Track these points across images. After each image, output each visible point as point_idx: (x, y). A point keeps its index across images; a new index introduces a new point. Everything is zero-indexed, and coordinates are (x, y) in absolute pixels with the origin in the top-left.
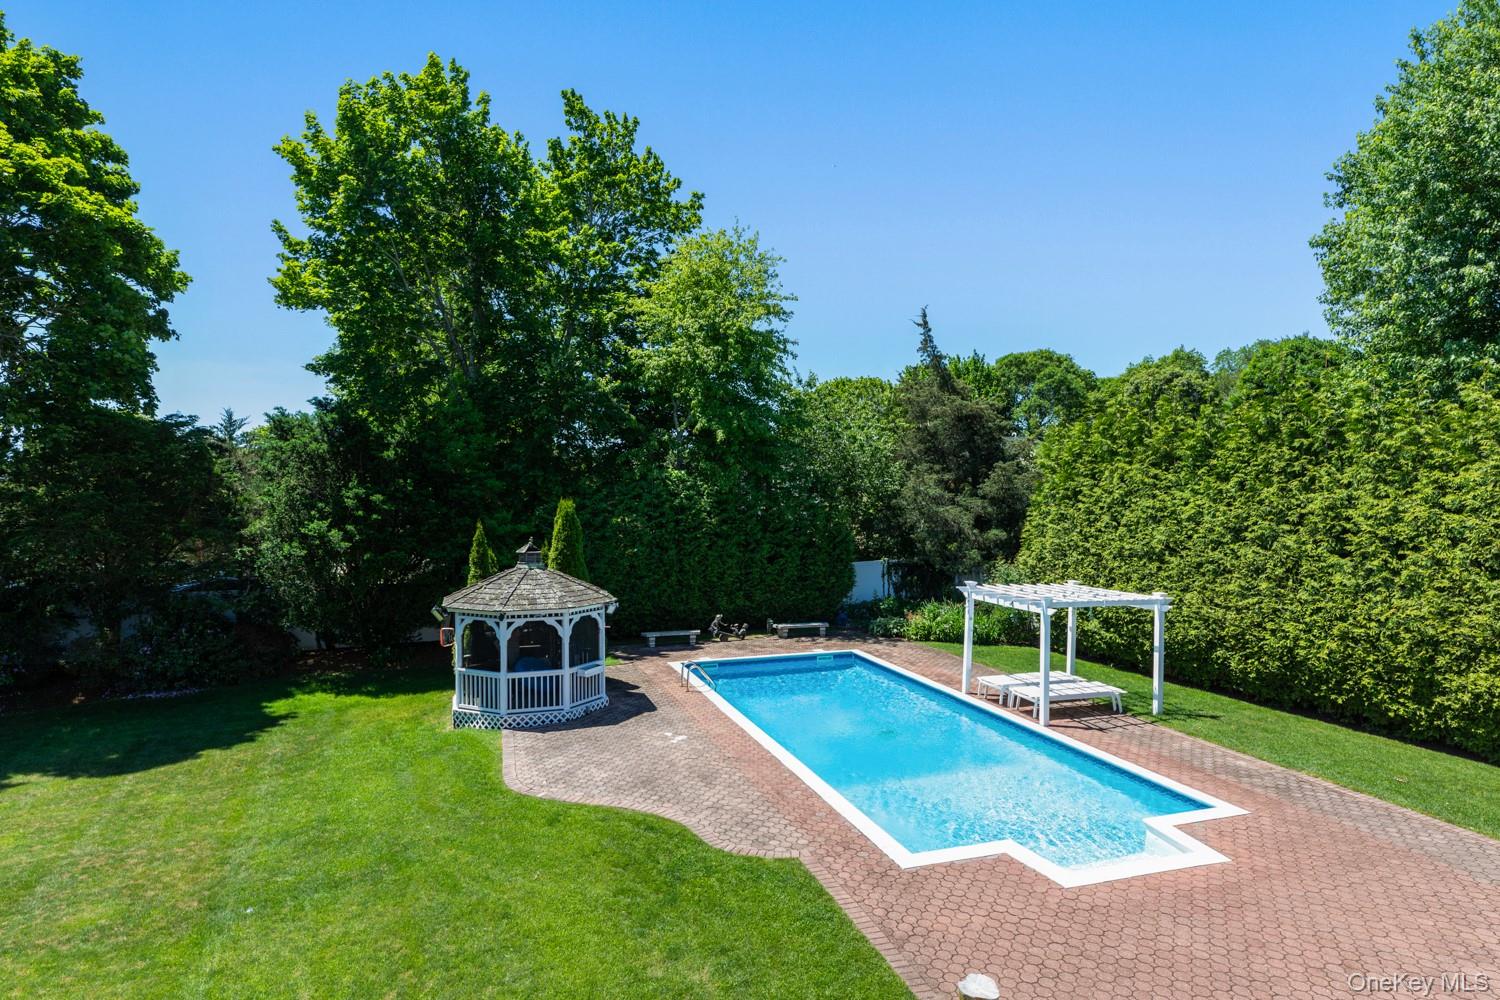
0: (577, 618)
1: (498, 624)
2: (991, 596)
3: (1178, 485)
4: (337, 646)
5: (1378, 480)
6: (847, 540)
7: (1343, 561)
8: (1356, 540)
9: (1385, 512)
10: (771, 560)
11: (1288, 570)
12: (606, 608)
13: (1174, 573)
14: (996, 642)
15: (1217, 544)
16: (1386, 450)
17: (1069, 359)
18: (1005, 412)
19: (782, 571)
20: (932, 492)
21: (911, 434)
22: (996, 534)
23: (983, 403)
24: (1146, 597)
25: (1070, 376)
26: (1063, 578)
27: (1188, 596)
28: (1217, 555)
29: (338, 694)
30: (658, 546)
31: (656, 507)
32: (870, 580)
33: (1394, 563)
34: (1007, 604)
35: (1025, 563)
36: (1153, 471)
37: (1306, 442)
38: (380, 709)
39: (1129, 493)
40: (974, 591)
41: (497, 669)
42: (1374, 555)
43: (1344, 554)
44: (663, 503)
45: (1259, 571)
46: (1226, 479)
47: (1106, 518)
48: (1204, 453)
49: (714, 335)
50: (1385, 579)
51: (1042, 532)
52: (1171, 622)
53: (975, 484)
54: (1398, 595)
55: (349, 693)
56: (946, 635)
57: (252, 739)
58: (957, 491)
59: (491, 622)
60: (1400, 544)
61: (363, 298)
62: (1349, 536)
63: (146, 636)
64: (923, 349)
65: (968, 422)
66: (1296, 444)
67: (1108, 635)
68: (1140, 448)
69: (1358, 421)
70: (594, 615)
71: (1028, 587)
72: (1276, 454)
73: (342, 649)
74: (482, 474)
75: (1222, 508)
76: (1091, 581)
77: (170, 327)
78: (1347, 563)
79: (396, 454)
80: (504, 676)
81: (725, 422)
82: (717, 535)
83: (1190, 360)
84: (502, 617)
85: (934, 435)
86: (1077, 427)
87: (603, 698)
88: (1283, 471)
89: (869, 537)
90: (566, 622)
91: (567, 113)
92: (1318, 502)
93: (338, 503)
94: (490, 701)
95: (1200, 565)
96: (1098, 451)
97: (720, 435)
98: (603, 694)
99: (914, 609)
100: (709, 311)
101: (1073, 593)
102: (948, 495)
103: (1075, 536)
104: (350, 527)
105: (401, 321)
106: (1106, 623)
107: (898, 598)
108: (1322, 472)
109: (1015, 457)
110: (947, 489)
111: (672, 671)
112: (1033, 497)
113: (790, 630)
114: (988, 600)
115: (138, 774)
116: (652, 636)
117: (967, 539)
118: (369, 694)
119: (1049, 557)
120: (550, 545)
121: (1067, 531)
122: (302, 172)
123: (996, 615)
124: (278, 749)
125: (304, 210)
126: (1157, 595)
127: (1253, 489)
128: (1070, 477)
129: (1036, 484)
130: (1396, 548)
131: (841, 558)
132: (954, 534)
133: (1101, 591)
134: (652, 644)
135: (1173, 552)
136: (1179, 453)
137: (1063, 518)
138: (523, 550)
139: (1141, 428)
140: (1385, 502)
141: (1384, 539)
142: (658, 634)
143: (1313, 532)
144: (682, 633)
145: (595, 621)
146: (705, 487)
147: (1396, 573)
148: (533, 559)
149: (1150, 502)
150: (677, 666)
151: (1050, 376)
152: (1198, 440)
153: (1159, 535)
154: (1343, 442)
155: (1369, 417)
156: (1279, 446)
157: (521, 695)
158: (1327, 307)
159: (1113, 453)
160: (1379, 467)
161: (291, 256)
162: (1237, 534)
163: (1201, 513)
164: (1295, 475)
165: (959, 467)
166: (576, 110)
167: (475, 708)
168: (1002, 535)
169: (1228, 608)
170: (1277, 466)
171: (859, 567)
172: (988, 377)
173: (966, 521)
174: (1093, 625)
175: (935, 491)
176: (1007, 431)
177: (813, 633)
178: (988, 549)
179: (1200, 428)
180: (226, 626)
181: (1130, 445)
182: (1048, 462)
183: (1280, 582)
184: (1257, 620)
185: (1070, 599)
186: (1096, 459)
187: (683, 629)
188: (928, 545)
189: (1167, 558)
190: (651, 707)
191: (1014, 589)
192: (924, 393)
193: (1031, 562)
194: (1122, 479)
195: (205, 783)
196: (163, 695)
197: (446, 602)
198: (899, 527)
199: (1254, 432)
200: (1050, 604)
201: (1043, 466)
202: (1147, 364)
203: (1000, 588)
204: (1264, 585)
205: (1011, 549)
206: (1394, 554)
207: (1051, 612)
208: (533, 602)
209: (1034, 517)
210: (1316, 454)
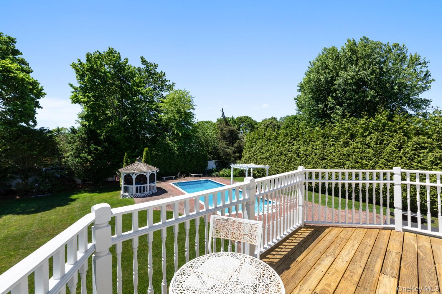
0: (150, 173)
1: (133, 175)
2: (237, 166)
3: (271, 145)
4: (87, 183)
5: (304, 144)
6: (206, 156)
7: (298, 158)
8: (300, 154)
9: (305, 150)
10: (190, 161)
11: (290, 160)
12: (157, 171)
13: (270, 161)
14: (237, 177)
15: (278, 156)
16: (305, 138)
17: (251, 118)
18: (239, 129)
19: (193, 163)
20: (224, 146)
21: (220, 134)
22: (237, 154)
23: (235, 128)
24: (265, 166)
25: (252, 122)
26: (250, 163)
27: (273, 166)
28: (278, 158)
29: (90, 193)
30: (165, 158)
31: (165, 149)
32: (211, 164)
33: (306, 159)
34: (240, 168)
35: (243, 160)
36: (267, 142)
37: (293, 137)
38: (101, 196)
39: (262, 146)
40: (233, 166)
41: (133, 185)
42: (303, 157)
43: (299, 157)
44: (166, 149)
45: (285, 161)
46: (279, 143)
47: (258, 151)
48: (275, 139)
49: (179, 112)
50: (305, 162)
51: (246, 154)
52: (270, 171)
53: (233, 144)
54: (307, 164)
55: (93, 193)
56: (227, 175)
57: (69, 204)
58: (229, 146)
59: (131, 175)
60: (307, 155)
61: (93, 101)
62: (299, 154)
63: (36, 182)
64: (222, 116)
65: (231, 132)
66: (291, 137)
67: (258, 174)
68: (264, 138)
69: (301, 133)
70: (154, 172)
71: (243, 165)
72: (288, 139)
73: (88, 183)
74: (124, 142)
75: (279, 149)
76: (255, 163)
77: (40, 105)
78: (299, 159)
79: (104, 137)
80: (134, 186)
81: (181, 131)
82: (178, 155)
83: (274, 119)
84: (134, 173)
85: (224, 134)
86: (253, 132)
87: (156, 191)
88: (289, 142)
89: (210, 156)
90: (148, 174)
91: (142, 62)
92: (294, 148)
93: (89, 149)
94: (130, 192)
95: (275, 160)
96: (257, 138)
97: (180, 134)
98: (156, 190)
99: (221, 170)
100: (178, 107)
101: (252, 166)
102: (227, 147)
103: (252, 155)
104: (93, 155)
105: (102, 106)
106: (258, 172)
107: (217, 168)
108: (295, 142)
109: (241, 139)
110: (227, 145)
111: (170, 185)
112: (244, 147)
113: (195, 175)
114: (236, 167)
115: (42, 213)
116: (164, 178)
117: (231, 156)
118: (97, 193)
119: (247, 159)
120: (142, 158)
121: (251, 154)
122: (77, 71)
123: (237, 171)
124: (78, 205)
125: (78, 80)
126: (267, 166)
127: (284, 145)
128: (251, 143)
129: (245, 144)
130: (307, 156)
131: (205, 160)
132: (228, 155)
133: (257, 165)
134: (164, 179)
135: (270, 157)
136: (271, 138)
137: (250, 151)
138: (138, 159)
139: (265, 134)
140: (305, 148)
141: (305, 154)
142: (166, 177)
143: (294, 153)
144: (171, 177)
145: (154, 174)
146: (176, 145)
147: (307, 160)
148: (140, 161)
149: (266, 148)
150: (171, 184)
151: (248, 122)
152: (275, 136)
153: (268, 154)
154: (299, 137)
155: (302, 132)
156: (288, 137)
157: (138, 190)
158: (297, 111)
159: (259, 138)
160: (304, 141)
161: (74, 91)
162: (281, 154)
163: (275, 150)
164: (291, 143)
165: (230, 141)
166: (143, 61)
167: (127, 194)
168: (238, 155)
169: (280, 168)
170: (288, 141)
171: (209, 162)
172: (235, 122)
173: (231, 152)
174: (256, 172)
175: (225, 146)
176: (238, 133)
177: (200, 176)
178: (236, 158)
179: (275, 134)
180: (57, 178)
181: (263, 137)
182: (247, 140)
183: (288, 163)
184: (285, 170)
185: (251, 167)
186: (256, 139)
187: (171, 176)
188: (223, 157)
189: (269, 159)
190: (167, 192)
191: (241, 165)
192: (222, 125)
193: (244, 160)
194: (261, 143)
195: (61, 213)
196: (42, 196)
197: (120, 170)
198: (217, 153)
199: (284, 134)
200: (248, 168)
201: (246, 141)
202: (266, 120)
203: (238, 165)
204: (286, 163)
205: (240, 158)
206: (306, 157)
207: (248, 169)
208: (141, 170)
209: (244, 151)
210: (294, 139)
